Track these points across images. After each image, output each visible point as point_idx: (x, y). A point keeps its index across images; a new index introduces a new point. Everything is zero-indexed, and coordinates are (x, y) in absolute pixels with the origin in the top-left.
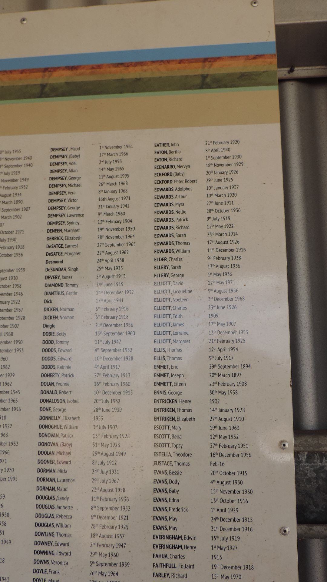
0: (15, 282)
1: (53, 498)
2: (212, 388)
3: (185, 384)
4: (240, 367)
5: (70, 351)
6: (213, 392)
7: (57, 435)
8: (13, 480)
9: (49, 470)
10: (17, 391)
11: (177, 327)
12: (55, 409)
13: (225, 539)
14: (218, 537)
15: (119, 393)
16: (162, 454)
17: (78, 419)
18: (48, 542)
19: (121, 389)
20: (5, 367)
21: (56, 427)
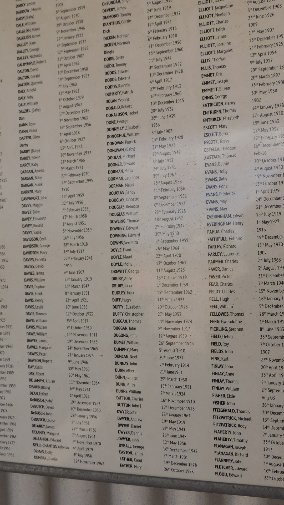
0: (78, 19)
1: (122, 193)
2: (254, 89)
3: (229, 88)
4: (279, 68)
5: (128, 71)
6: (254, 93)
7: (122, 142)
8: (89, 181)
9: (118, 171)
10: (87, 110)
11: (220, 39)
12: (119, 121)
13: (268, 215)
14: (262, 213)
15: (172, 102)
16: (212, 149)
17: (138, 128)
18: (121, 227)
19: (174, 98)
20: (75, 91)
21: (121, 136)
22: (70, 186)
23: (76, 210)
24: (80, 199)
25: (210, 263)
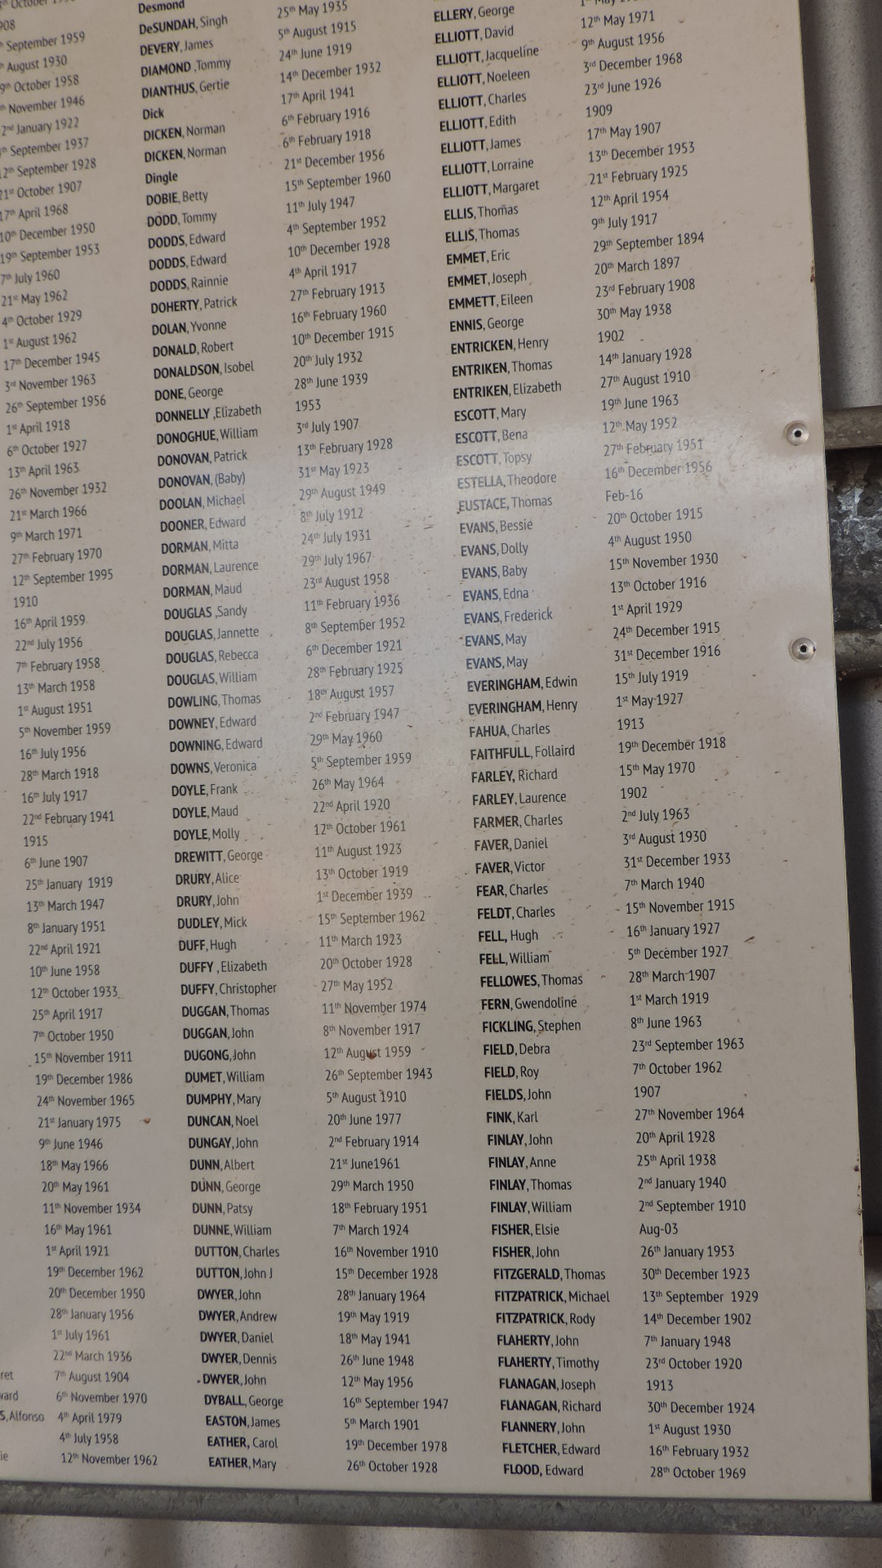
0: (60, 71)
1: (207, 614)
2: (604, 303)
3: (530, 298)
4: (676, 240)
5: (222, 237)
6: (604, 314)
7: (206, 457)
8: (102, 577)
9: (191, 544)
10: (92, 354)
11: (502, 150)
12: (194, 390)
13: (651, 678)
14: (632, 675)
15: (356, 336)
16: (482, 482)
17: (254, 412)
18: (204, 719)
19: (363, 324)
20: (55, 296)
21: (200, 436)
22: (39, 590)
23: (61, 667)
24: (74, 631)
25: (478, 826)
